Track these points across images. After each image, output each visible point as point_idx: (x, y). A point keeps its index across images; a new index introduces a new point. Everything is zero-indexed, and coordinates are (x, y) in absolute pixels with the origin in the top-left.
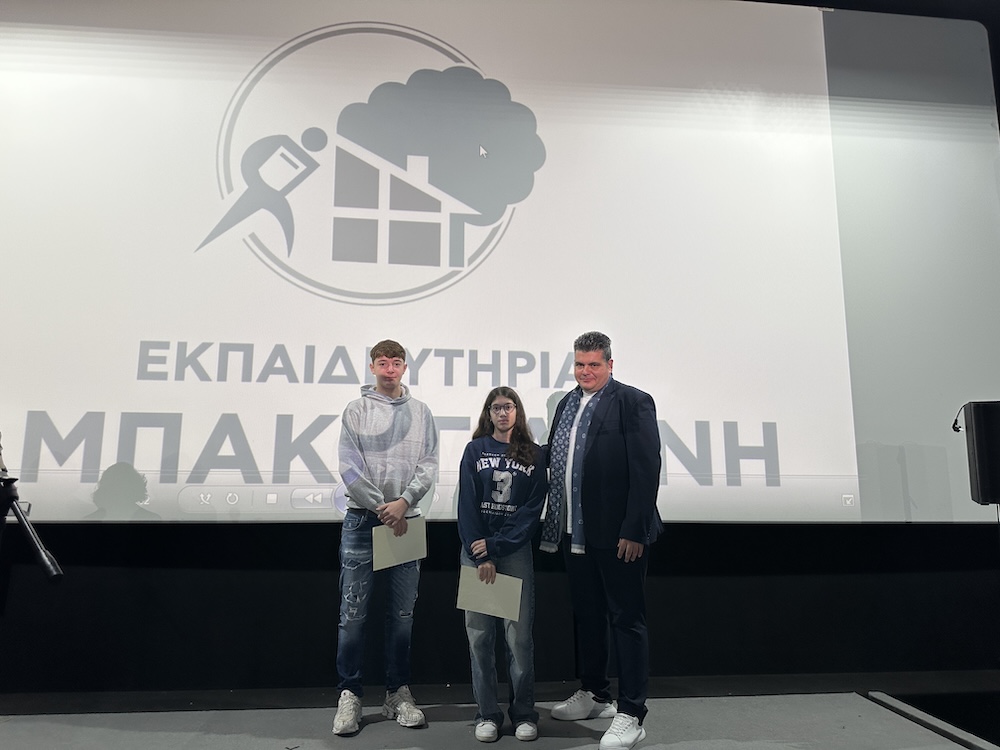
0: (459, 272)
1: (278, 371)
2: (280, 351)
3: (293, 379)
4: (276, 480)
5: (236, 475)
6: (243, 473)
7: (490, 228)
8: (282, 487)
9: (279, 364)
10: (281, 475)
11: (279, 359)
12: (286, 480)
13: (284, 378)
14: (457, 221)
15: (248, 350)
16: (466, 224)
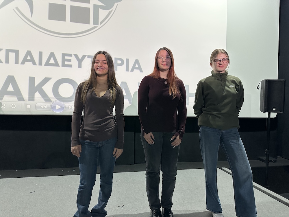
0: (97, 27)
1: (29, 61)
2: (29, 53)
3: (34, 64)
4: (29, 100)
5: (14, 98)
6: (17, 97)
7: (108, 11)
8: (32, 102)
9: (29, 58)
10: (32, 98)
11: (29, 56)
12: (33, 100)
13: (31, 63)
14: (96, 7)
15: (17, 52)
16: (100, 9)
